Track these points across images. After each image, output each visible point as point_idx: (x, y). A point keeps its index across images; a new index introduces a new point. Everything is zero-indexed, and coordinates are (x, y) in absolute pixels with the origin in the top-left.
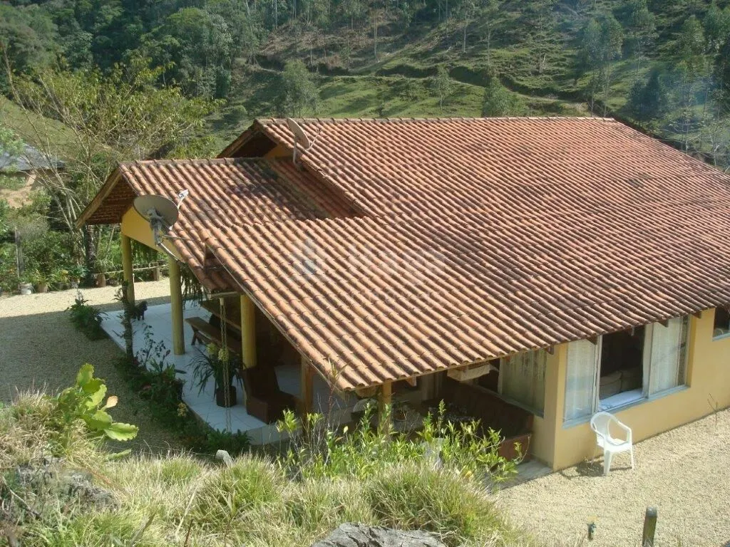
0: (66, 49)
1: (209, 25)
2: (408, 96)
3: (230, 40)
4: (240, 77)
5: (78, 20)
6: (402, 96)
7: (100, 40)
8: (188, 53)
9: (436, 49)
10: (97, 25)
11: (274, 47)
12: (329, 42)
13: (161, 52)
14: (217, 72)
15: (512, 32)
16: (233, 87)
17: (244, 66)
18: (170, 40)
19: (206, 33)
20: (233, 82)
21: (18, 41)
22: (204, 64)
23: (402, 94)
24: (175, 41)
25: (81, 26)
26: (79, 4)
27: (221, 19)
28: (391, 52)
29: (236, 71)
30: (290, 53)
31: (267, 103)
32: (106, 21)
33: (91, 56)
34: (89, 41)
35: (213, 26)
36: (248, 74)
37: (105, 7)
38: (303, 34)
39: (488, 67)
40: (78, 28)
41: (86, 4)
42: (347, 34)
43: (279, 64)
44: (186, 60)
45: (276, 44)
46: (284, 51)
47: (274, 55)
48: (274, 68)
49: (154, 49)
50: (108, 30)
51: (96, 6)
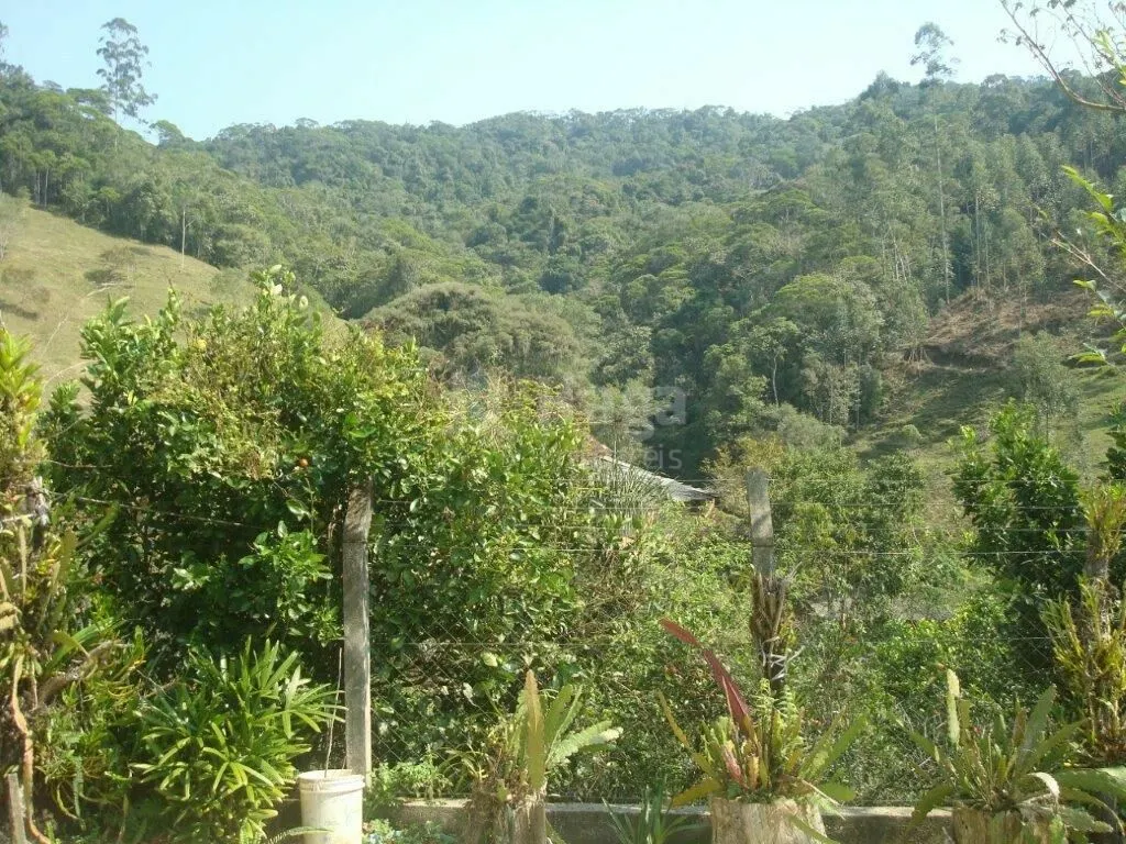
0: (612, 352)
1: (846, 298)
3: (881, 321)
4: (897, 382)
5: (626, 310)
7: (666, 334)
8: (813, 344)
10: (657, 316)
11: (950, 332)
12: (1047, 316)
13: (771, 345)
14: (862, 375)
16: (886, 399)
17: (902, 364)
18: (783, 324)
19: (842, 312)
20: (887, 389)
21: (544, 339)
22: (840, 360)
24: (793, 326)
25: (630, 319)
26: (627, 288)
27: (866, 288)
29: (890, 373)
30: (979, 338)
31: (951, 421)
32: (671, 307)
33: (652, 360)
34: (646, 339)
35: (854, 301)
36: (910, 376)
37: (668, 288)
38: (998, 307)
40: (627, 322)
41: (638, 286)
42: (1079, 301)
43: (964, 356)
44: (812, 355)
45: (955, 326)
46: (970, 336)
47: (953, 343)
48: (955, 364)
49: (758, 341)
50: (676, 321)
51: (654, 289)
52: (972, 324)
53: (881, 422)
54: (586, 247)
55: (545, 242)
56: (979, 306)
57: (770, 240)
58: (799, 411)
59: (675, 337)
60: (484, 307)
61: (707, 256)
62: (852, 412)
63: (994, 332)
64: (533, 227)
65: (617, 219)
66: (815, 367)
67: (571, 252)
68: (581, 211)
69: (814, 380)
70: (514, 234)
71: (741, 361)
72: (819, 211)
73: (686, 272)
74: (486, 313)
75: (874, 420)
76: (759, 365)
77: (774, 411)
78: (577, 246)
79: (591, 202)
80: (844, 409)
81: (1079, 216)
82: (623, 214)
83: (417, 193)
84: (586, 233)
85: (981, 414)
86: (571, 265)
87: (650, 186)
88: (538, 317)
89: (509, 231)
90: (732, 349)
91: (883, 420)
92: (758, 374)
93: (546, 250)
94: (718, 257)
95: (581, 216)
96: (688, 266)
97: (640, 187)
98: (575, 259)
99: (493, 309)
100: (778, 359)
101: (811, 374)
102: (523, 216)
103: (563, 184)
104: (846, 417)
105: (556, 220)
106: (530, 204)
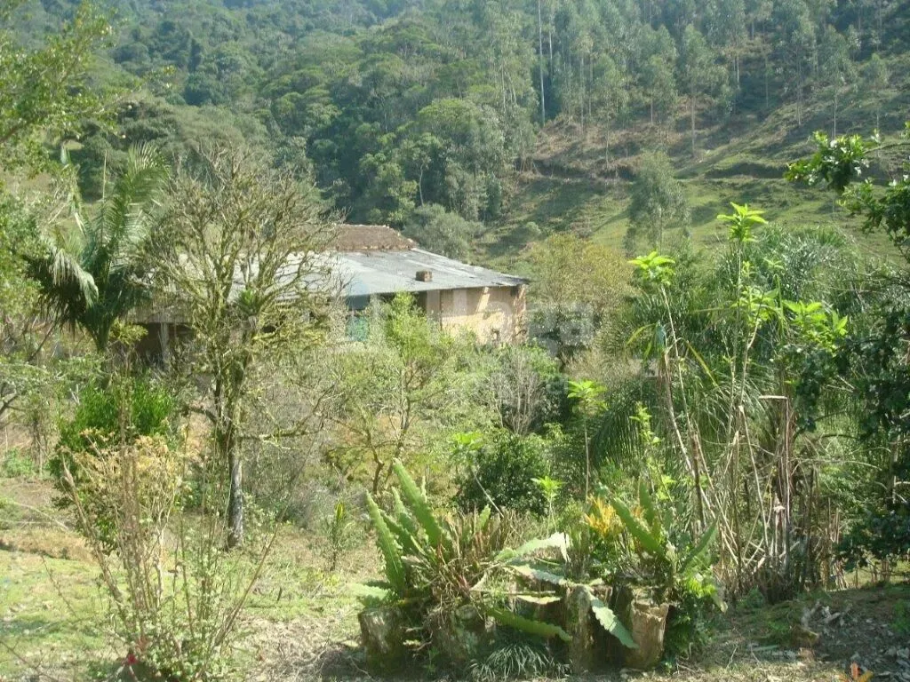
1: (476, 118)
2: (772, 202)
3: (502, 139)
4: (513, 188)
5: (278, 123)
6: (761, 202)
7: (321, 144)
8: (451, 155)
9: (787, 142)
10: (308, 128)
11: (549, 149)
12: (624, 139)
13: (420, 155)
14: (488, 182)
15: (895, 114)
16: (505, 201)
17: (515, 173)
18: (430, 139)
19: (475, 130)
20: (505, 193)
22: (472, 169)
23: (762, 198)
24: (436, 141)
25: (282, 130)
26: (276, 103)
28: (712, 149)
29: (506, 181)
30: (573, 155)
31: (559, 220)
32: (320, 121)
33: (311, 165)
34: (302, 148)
35: (483, 122)
36: (522, 183)
37: (314, 105)
38: (585, 131)
39: (878, 159)
40: (280, 133)
41: (285, 101)
42: (646, 128)
43: (562, 169)
44: (452, 164)
45: (551, 145)
46: (565, 153)
47: (552, 158)
48: (556, 175)
49: (410, 152)
50: (328, 132)
51: (301, 106)
52: (565, 143)
53: (503, 221)
54: (221, 66)
55: (184, 61)
56: (570, 129)
57: (397, 67)
58: (448, 211)
59: (329, 147)
60: (171, 116)
61: (346, 79)
62: (480, 211)
63: (585, 150)
64: (174, 48)
65: (246, 44)
66: (456, 174)
67: (209, 71)
68: (212, 35)
69: (456, 185)
70: (156, 53)
71: (395, 167)
72: (435, 46)
73: (326, 92)
74: (170, 121)
75: (497, 218)
76: (410, 172)
77: (425, 209)
78: (214, 66)
79: (221, 28)
80: (476, 209)
81: (658, 62)
82: (250, 41)
83: (55, 13)
84: (220, 55)
85: (582, 214)
86: (210, 82)
87: (269, 16)
88: (217, 127)
89: (151, 50)
90: (384, 158)
91: (505, 218)
92: (409, 178)
93: (185, 68)
94: (357, 80)
95: (213, 39)
96: (328, 87)
97: (260, 17)
98: (213, 77)
99: (178, 119)
100: (424, 167)
101: (453, 180)
102: (163, 37)
103: (195, 11)
104: (476, 214)
105: (193, 41)
106: (167, 27)
